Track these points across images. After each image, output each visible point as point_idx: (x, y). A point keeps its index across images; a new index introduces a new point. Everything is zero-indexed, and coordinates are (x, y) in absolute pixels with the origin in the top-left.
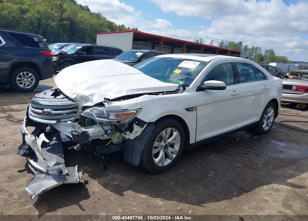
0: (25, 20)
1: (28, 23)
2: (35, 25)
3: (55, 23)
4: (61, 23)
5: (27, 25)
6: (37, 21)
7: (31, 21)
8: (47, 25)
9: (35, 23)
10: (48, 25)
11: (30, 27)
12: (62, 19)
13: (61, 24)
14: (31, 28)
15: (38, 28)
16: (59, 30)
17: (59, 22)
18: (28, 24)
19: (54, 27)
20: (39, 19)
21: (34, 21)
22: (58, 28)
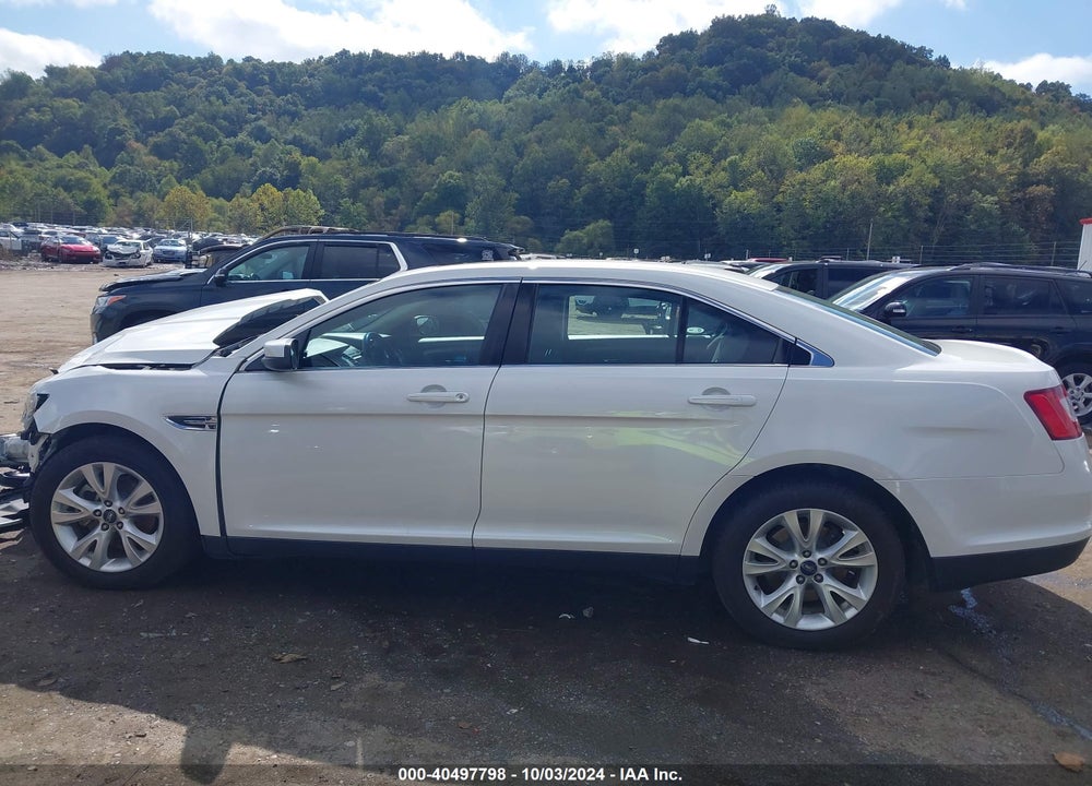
0: (889, 200)
1: (898, 210)
2: (921, 214)
3: (996, 198)
4: (1019, 195)
5: (894, 217)
6: (930, 200)
7: (906, 204)
8: (966, 211)
9: (921, 206)
10: (967, 208)
11: (904, 221)
12: (1024, 181)
13: (1018, 200)
14: (908, 223)
15: (931, 221)
16: (1004, 223)
17: (1012, 192)
18: (897, 213)
19: (987, 214)
20: (937, 194)
21: (917, 201)
22: (1003, 212)
